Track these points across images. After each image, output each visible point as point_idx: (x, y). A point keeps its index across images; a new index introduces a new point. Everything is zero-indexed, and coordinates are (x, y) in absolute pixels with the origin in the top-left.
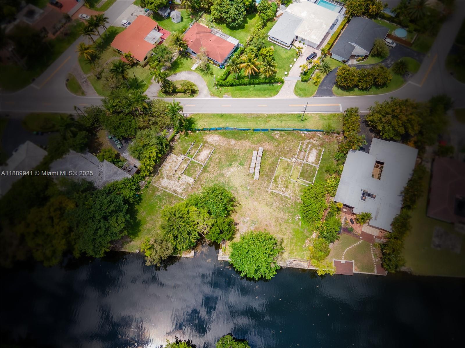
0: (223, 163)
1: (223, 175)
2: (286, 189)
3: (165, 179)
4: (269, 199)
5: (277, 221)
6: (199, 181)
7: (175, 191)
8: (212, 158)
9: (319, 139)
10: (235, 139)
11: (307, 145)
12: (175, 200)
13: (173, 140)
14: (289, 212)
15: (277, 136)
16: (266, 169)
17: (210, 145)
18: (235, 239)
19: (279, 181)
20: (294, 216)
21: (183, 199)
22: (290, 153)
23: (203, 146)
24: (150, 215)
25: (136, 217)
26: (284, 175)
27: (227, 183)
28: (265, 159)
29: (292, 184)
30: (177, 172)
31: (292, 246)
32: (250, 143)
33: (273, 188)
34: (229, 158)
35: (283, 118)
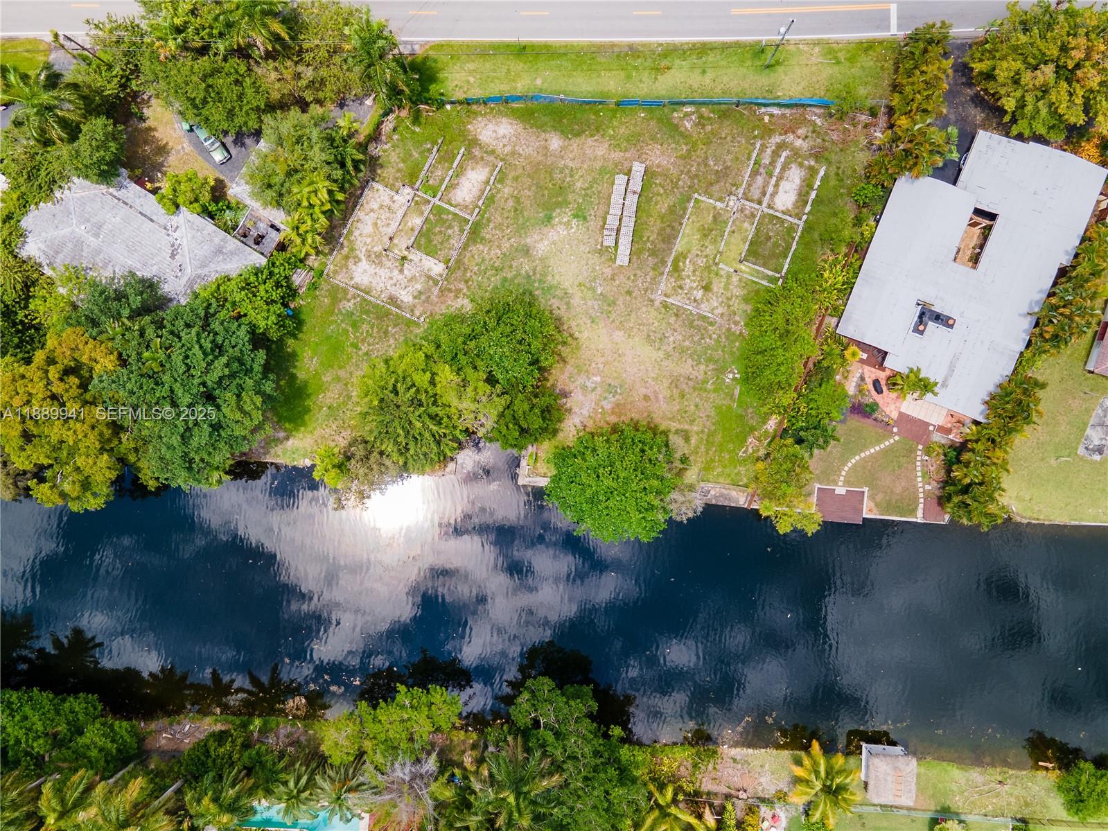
0: (526, 214)
1: (528, 251)
2: (704, 295)
3: (364, 264)
4: (656, 324)
5: (674, 385)
6: (459, 268)
7: (393, 300)
8: (493, 196)
9: (814, 132)
10: (562, 132)
11: (776, 154)
12: (395, 326)
13: (375, 136)
14: (710, 360)
15: (688, 125)
16: (651, 234)
17: (486, 152)
18: (561, 435)
19: (688, 267)
20: (720, 371)
21: (418, 325)
22: (722, 179)
23: (469, 155)
24: (332, 367)
25: (294, 371)
26: (702, 251)
27: (538, 276)
28: (649, 200)
29: (724, 280)
30: (396, 241)
31: (711, 453)
32: (607, 146)
33: (669, 292)
34: (543, 195)
35: (710, 59)
